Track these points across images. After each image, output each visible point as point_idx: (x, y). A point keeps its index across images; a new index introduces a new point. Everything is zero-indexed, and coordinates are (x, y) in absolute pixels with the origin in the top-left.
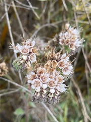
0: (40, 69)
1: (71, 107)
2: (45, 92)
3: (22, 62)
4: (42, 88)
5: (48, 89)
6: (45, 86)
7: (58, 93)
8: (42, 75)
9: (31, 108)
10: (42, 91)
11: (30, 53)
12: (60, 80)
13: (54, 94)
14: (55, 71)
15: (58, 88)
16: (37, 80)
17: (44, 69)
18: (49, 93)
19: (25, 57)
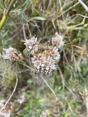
0: (40, 55)
1: (56, 80)
2: (43, 69)
3: (29, 50)
4: (40, 66)
5: (45, 67)
6: (43, 65)
7: (51, 70)
8: (41, 58)
9: (36, 79)
10: (41, 69)
11: (34, 45)
12: (52, 62)
13: (48, 71)
14: (49, 56)
15: (51, 67)
16: (38, 61)
17: (43, 55)
18: (45, 70)
19: (30, 47)
